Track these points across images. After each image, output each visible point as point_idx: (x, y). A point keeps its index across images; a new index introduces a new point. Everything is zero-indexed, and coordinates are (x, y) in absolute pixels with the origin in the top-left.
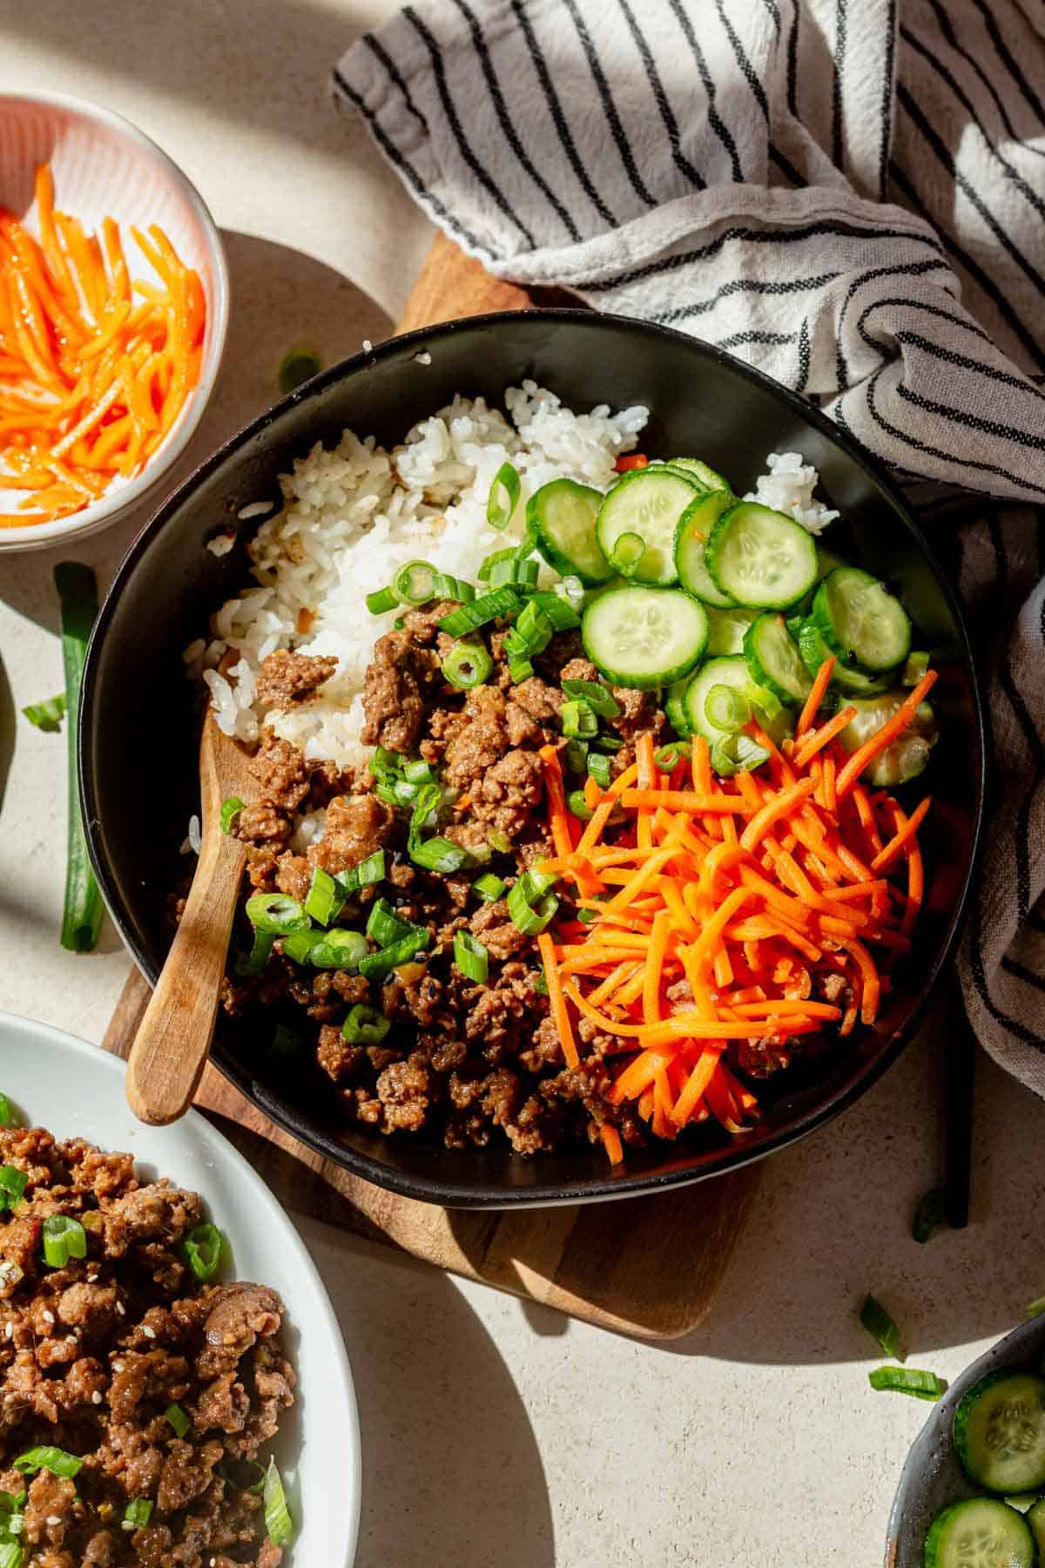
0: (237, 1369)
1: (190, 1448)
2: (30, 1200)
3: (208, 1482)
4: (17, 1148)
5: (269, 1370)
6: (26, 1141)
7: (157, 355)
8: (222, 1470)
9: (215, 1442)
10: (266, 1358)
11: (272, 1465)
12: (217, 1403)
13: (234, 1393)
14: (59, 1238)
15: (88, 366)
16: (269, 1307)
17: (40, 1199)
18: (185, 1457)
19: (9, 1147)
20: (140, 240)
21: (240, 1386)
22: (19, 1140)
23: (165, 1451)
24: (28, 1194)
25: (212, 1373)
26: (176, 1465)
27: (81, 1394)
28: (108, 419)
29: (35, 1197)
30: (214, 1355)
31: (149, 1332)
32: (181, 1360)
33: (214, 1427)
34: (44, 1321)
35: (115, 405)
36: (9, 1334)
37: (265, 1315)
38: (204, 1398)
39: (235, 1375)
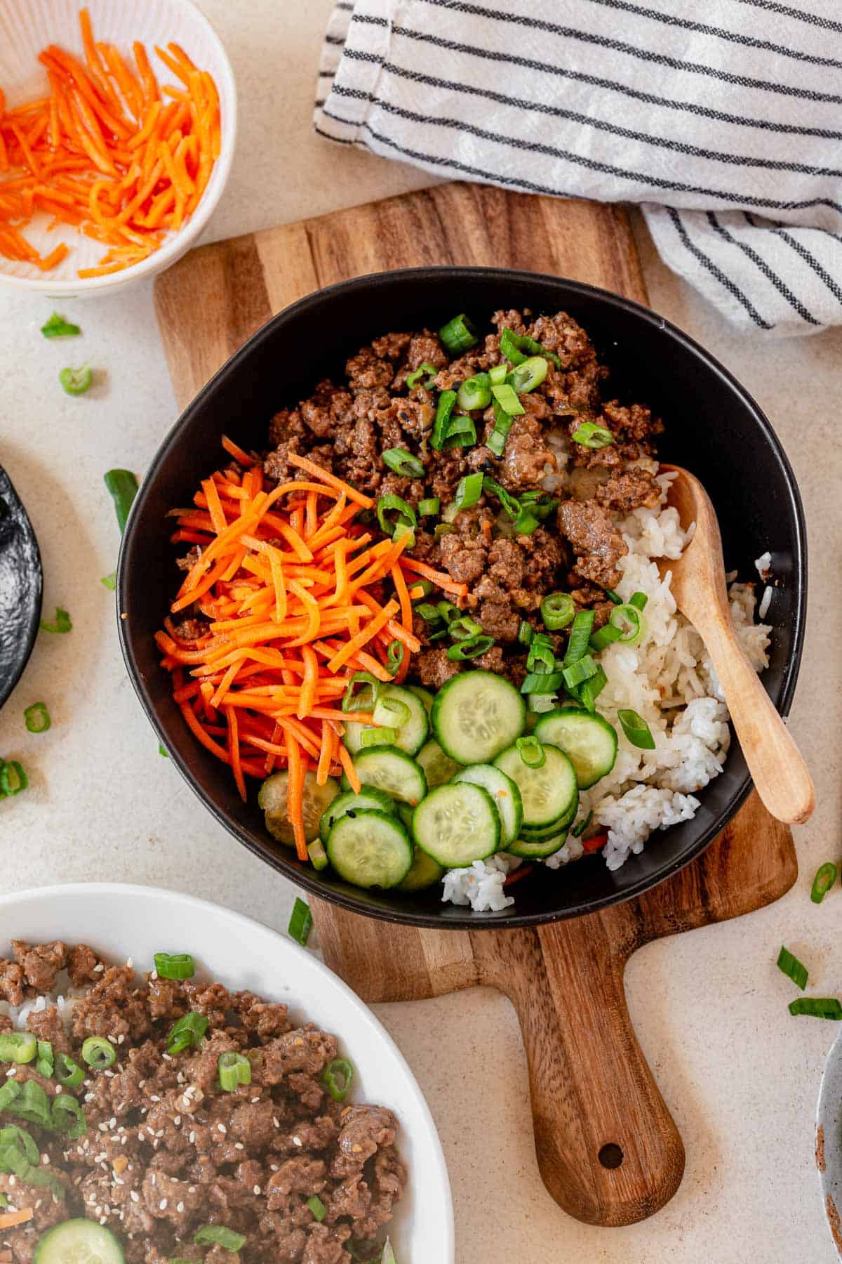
0: (362, 1171)
1: (326, 1229)
2: (209, 1039)
3: (338, 1255)
4: (201, 998)
5: (387, 1171)
6: (207, 993)
7: (187, 138)
8: (350, 1247)
9: (346, 1225)
10: (384, 1162)
11: (387, 1243)
12: (347, 1196)
13: (360, 1188)
14: (231, 1069)
15: (137, 154)
16: (388, 1124)
17: (218, 1038)
18: (322, 1236)
19: (194, 997)
20: (162, 55)
21: (365, 1184)
22: (202, 992)
23: (308, 1232)
24: (208, 1034)
25: (343, 1173)
26: (316, 1242)
27: (245, 1188)
28: (157, 190)
29: (213, 1036)
30: (345, 1160)
31: (297, 1141)
32: (321, 1164)
33: (344, 1214)
34: (219, 1132)
35: (161, 180)
36: (192, 1140)
37: (384, 1131)
38: (337, 1193)
39: (360, 1176)
